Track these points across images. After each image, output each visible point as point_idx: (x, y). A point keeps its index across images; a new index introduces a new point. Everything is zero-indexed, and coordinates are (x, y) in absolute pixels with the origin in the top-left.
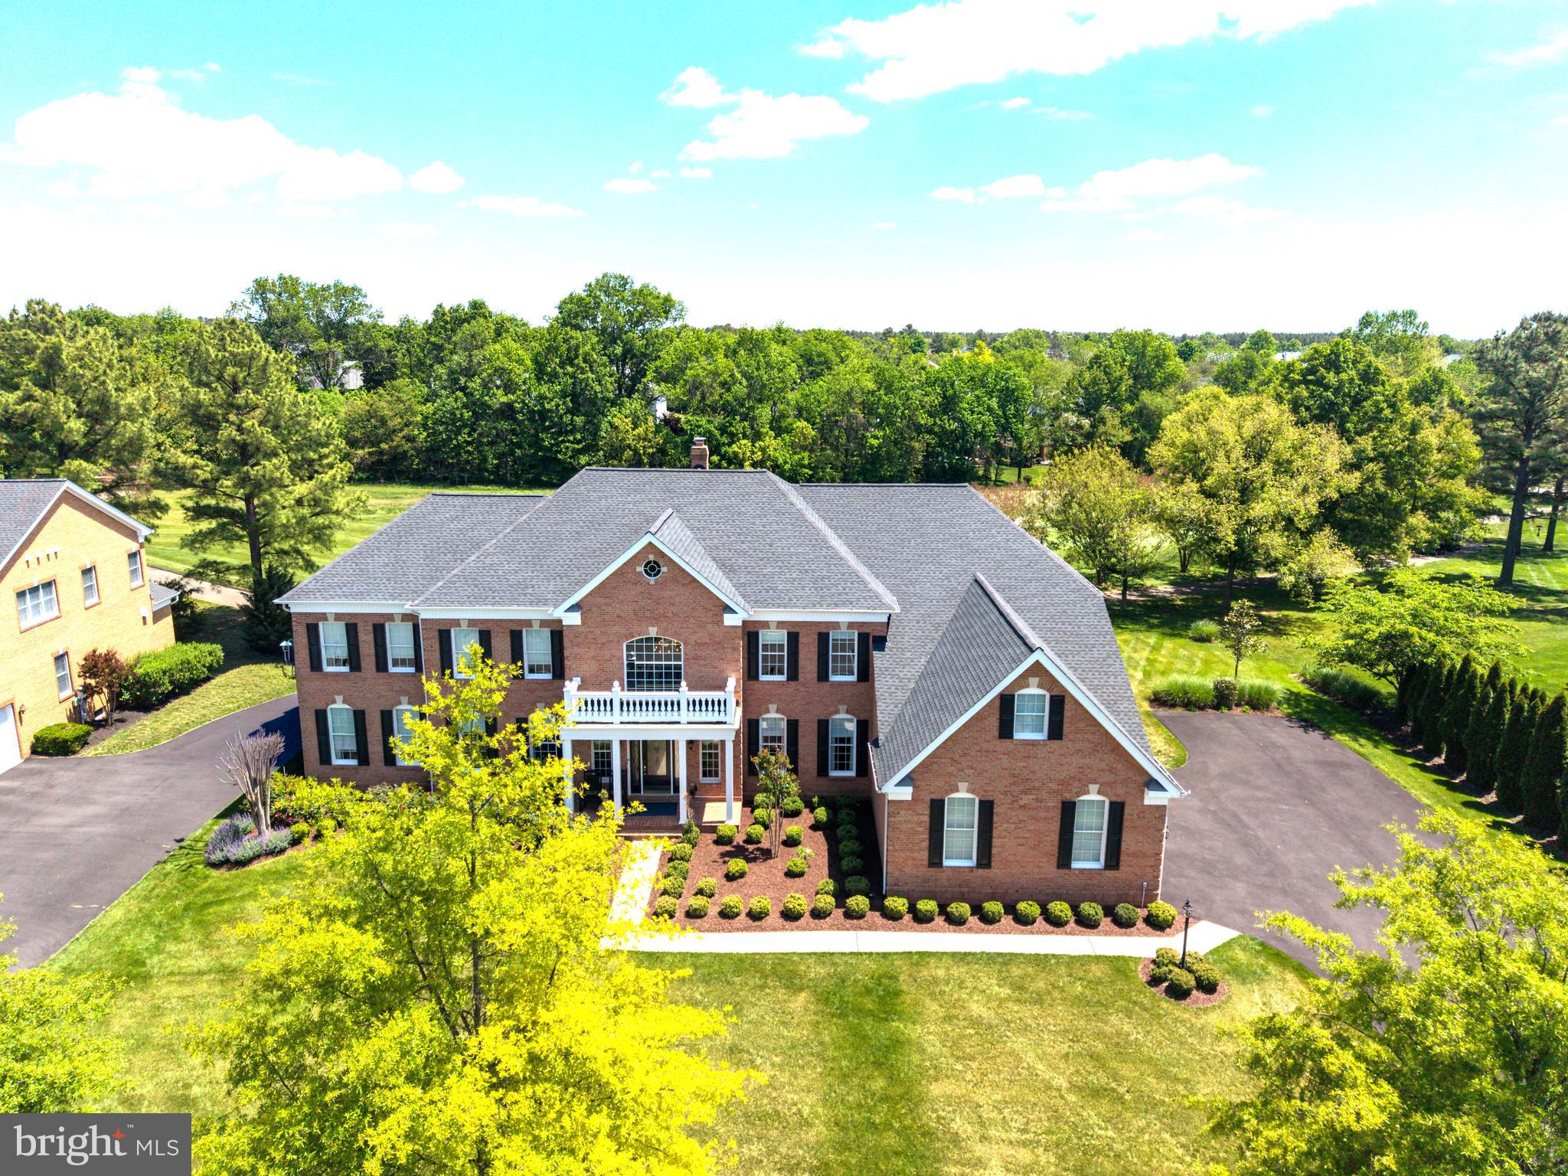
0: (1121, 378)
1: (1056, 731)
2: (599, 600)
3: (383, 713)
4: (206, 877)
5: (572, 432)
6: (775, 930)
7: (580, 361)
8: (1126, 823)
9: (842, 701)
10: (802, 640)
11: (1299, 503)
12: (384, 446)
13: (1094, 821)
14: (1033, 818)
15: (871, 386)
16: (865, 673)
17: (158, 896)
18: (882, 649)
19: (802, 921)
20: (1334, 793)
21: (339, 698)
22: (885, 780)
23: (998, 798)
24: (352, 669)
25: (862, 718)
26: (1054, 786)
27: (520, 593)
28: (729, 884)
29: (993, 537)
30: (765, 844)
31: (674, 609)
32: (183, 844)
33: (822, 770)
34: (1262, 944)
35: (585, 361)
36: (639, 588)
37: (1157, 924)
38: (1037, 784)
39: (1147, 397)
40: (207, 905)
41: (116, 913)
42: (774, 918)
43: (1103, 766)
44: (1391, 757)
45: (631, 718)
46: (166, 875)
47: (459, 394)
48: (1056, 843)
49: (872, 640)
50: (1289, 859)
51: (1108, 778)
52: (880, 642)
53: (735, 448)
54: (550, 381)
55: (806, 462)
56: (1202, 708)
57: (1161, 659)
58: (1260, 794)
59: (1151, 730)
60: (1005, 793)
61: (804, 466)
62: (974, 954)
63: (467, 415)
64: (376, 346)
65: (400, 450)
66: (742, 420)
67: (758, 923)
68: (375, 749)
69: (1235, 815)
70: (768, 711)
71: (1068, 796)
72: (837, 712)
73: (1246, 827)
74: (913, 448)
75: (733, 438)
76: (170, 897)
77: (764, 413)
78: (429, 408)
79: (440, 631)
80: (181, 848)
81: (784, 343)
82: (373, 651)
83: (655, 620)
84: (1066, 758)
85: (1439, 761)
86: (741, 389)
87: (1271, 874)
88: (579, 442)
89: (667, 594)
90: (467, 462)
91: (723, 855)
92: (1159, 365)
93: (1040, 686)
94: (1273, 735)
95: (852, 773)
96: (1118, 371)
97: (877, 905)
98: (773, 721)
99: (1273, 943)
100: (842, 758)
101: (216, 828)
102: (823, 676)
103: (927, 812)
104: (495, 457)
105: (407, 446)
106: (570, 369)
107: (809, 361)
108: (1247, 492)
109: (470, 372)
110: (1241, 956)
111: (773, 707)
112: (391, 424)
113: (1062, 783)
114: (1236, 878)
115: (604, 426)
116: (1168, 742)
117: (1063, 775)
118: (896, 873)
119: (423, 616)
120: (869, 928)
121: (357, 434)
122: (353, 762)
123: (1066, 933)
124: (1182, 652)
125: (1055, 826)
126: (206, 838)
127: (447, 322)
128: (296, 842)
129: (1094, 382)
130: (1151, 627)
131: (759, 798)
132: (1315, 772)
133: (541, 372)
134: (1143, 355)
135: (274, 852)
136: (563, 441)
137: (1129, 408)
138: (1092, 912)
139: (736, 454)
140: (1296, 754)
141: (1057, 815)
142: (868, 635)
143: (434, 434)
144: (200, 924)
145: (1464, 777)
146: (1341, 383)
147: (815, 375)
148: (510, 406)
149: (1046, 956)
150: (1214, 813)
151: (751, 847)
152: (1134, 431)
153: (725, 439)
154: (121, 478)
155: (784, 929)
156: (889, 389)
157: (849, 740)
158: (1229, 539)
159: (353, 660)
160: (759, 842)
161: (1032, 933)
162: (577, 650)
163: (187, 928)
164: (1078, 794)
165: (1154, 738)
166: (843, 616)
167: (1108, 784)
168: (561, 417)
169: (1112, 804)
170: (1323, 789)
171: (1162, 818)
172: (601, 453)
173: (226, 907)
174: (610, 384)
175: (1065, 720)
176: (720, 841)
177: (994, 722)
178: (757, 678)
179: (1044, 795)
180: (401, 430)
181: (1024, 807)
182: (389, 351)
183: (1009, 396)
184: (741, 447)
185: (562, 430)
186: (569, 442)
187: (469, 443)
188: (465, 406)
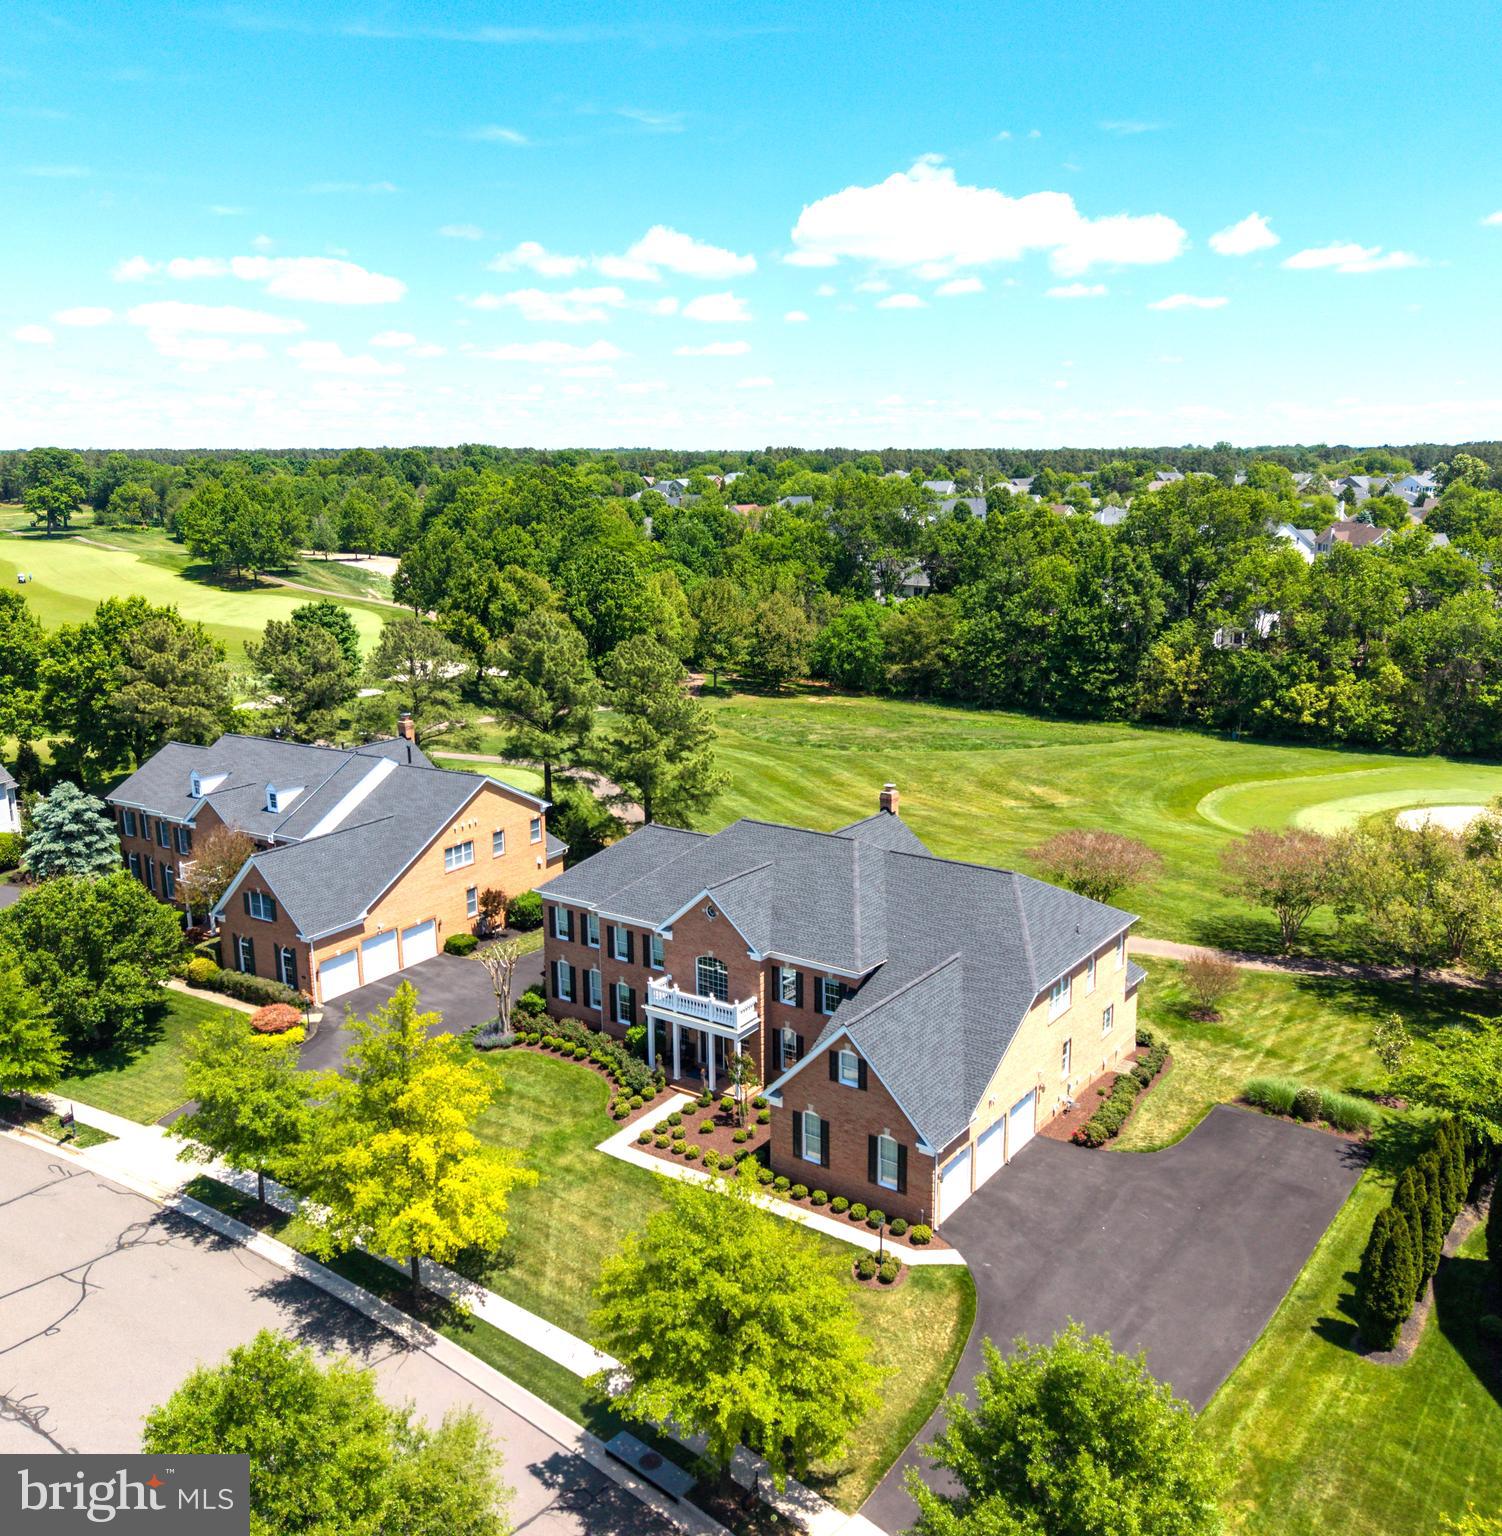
1: (862, 1084)
2: (681, 925)
3: (583, 971)
5: (1106, 660)
8: (908, 1162)
10: (805, 978)
12: (916, 663)
13: (889, 1154)
14: (852, 1141)
21: (563, 956)
23: (832, 1121)
24: (570, 940)
26: (863, 1122)
31: (723, 942)
38: (854, 1118)
47: (995, 613)
48: (867, 1164)
51: (894, 1127)
53: (1293, 692)
60: (835, 1119)
61: (1382, 721)
63: (1000, 635)
65: (932, 668)
66: (1311, 659)
68: (580, 994)
71: (873, 1132)
75: (1294, 679)
78: (966, 625)
79: (609, 927)
82: (580, 931)
83: (712, 946)
84: (870, 1105)
88: (1112, 672)
89: (718, 930)
90: (993, 686)
93: (849, 1050)
103: (792, 1118)
105: (938, 665)
109: (1008, 589)
112: (925, 641)
113: (869, 1121)
117: (869, 1116)
119: (602, 917)
121: (894, 649)
122: (569, 999)
125: (865, 1151)
136: (1094, 670)
138: (858, 1211)
139: (1293, 700)
141: (866, 1143)
143: (963, 655)
148: (1042, 629)
153: (1281, 679)
159: (571, 935)
161: (837, 1220)
164: (878, 1132)
166: (830, 968)
167: (895, 1131)
168: (1093, 644)
169: (898, 1145)
172: (1139, 685)
174: (1159, 607)
175: (867, 1081)
177: (826, 1066)
179: (858, 1127)
180: (936, 647)
181: (847, 1132)
184: (1305, 693)
185: (1091, 658)
186: (1099, 671)
187: (998, 666)
188: (998, 627)
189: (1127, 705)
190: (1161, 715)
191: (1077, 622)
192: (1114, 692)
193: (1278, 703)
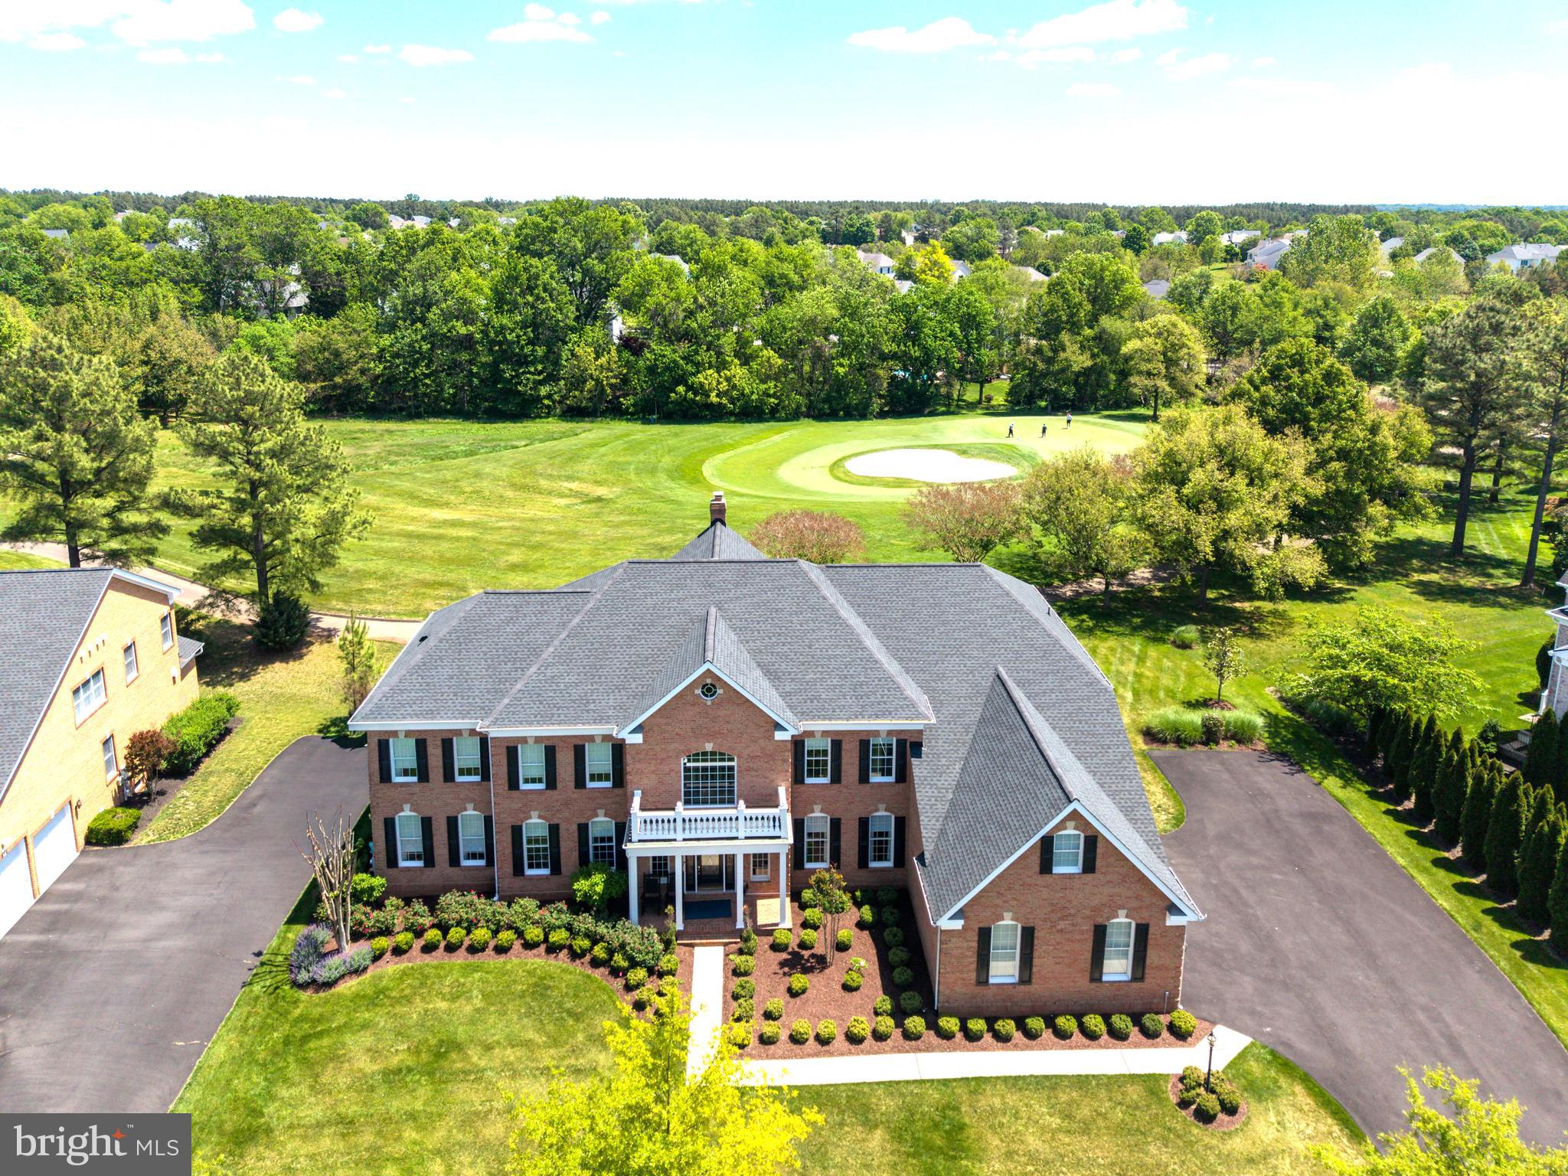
0: (1080, 304)
1: (1089, 866)
2: (659, 720)
3: (448, 818)
4: (296, 1002)
5: (533, 363)
6: (842, 1054)
7: (539, 291)
8: (1151, 942)
9: (881, 800)
10: (844, 746)
11: (1269, 513)
12: (338, 380)
13: (1122, 939)
14: (1069, 940)
15: (836, 313)
16: (904, 775)
17: (254, 1026)
18: (918, 755)
19: (866, 1043)
20: (1321, 855)
21: (407, 807)
22: (939, 914)
23: (1038, 924)
24: (420, 780)
25: (900, 814)
26: (1087, 912)
27: (583, 708)
28: (792, 1000)
29: (1010, 624)
30: (819, 950)
31: (729, 726)
32: (263, 958)
33: (863, 862)
34: (1273, 1053)
35: (545, 290)
36: (697, 709)
37: (1180, 1035)
38: (1072, 911)
39: (1107, 322)
40: (306, 1039)
41: (219, 1050)
42: (840, 1042)
43: (1130, 893)
44: (1366, 802)
45: (693, 835)
46: (257, 998)
47: (419, 325)
48: (1089, 960)
49: (909, 746)
50: (1286, 943)
51: (1134, 904)
52: (916, 748)
53: (701, 378)
54: (510, 311)
55: (772, 392)
56: (1191, 745)
57: (1148, 673)
58: (1255, 861)
59: (1149, 777)
60: (1045, 920)
61: (769, 396)
62: (1024, 1078)
63: (426, 347)
64: (325, 269)
65: (354, 383)
66: (708, 350)
67: (826, 1048)
68: (441, 851)
69: (1236, 891)
70: (813, 811)
71: (1100, 921)
72: (877, 810)
73: (1246, 904)
74: (878, 377)
75: (699, 367)
76: (264, 1028)
77: (728, 341)
78: (386, 340)
79: (508, 748)
80: (263, 964)
81: (745, 263)
82: (441, 763)
83: (711, 736)
84: (1098, 888)
85: (1410, 804)
86: (704, 317)
87: (1273, 964)
88: (540, 373)
89: (722, 713)
90: (425, 395)
91: (782, 964)
92: (1116, 288)
93: (1076, 828)
94: (1260, 779)
95: (890, 864)
96: (1078, 297)
97: (932, 1025)
98: (818, 819)
99: (1280, 1049)
100: (880, 850)
101: (290, 936)
102: (864, 778)
103: (976, 938)
104: (452, 386)
105: (362, 380)
106: (530, 299)
107: (770, 281)
108: (1222, 502)
109: (426, 302)
110: (1255, 1068)
111: (817, 807)
112: (345, 357)
113: (1095, 909)
114: (1242, 971)
115: (565, 354)
116: (1167, 792)
117: (1095, 902)
118: (947, 992)
119: (491, 735)
120: (927, 1050)
121: (309, 367)
122: (419, 864)
123: (1101, 1047)
124: (1167, 663)
125: (1089, 945)
126: (284, 950)
127: (401, 248)
128: (377, 958)
129: (1053, 309)
130: (1135, 630)
131: (807, 895)
132: (1301, 828)
133: (500, 301)
134: (1102, 279)
135: (358, 971)
136: (525, 372)
137: (1088, 332)
138: (1123, 1026)
139: (702, 385)
140: (1282, 803)
141: (1089, 938)
142: (905, 741)
143: (390, 368)
144: (305, 1062)
145: (1431, 827)
146: (1306, 383)
147: (777, 299)
148: (469, 337)
149: (1087, 1076)
150: (1216, 887)
151: (806, 954)
152: (1093, 356)
153: (690, 368)
154: (122, 502)
155: (850, 1053)
156: (853, 316)
157: (887, 834)
158: (1208, 550)
159: (422, 772)
160: (812, 947)
161: (1071, 1048)
162: (638, 766)
163: (293, 1070)
164: (1109, 919)
165: (1153, 788)
166: (883, 724)
167: (1134, 909)
168: (522, 348)
169: (1138, 925)
170: (1310, 852)
171: (1181, 937)
172: (562, 382)
173: (326, 1041)
174: (571, 311)
175: (1099, 856)
176: (775, 947)
177: (1035, 860)
178: (802, 782)
179: (1079, 920)
180: (356, 362)
181: (1061, 931)
182: (338, 274)
183: (970, 321)
184: (708, 378)
185: (523, 361)
186: (530, 373)
187: (427, 376)
188: (424, 338)
189: (554, 402)
190: (586, 408)
191: (503, 327)
192: (544, 391)
193: (690, 388)
